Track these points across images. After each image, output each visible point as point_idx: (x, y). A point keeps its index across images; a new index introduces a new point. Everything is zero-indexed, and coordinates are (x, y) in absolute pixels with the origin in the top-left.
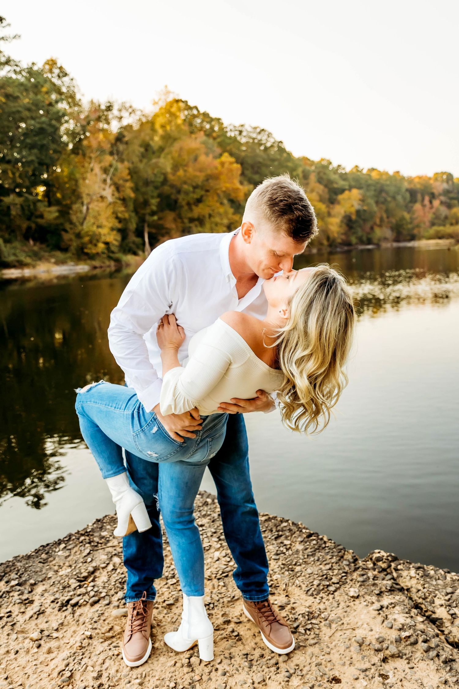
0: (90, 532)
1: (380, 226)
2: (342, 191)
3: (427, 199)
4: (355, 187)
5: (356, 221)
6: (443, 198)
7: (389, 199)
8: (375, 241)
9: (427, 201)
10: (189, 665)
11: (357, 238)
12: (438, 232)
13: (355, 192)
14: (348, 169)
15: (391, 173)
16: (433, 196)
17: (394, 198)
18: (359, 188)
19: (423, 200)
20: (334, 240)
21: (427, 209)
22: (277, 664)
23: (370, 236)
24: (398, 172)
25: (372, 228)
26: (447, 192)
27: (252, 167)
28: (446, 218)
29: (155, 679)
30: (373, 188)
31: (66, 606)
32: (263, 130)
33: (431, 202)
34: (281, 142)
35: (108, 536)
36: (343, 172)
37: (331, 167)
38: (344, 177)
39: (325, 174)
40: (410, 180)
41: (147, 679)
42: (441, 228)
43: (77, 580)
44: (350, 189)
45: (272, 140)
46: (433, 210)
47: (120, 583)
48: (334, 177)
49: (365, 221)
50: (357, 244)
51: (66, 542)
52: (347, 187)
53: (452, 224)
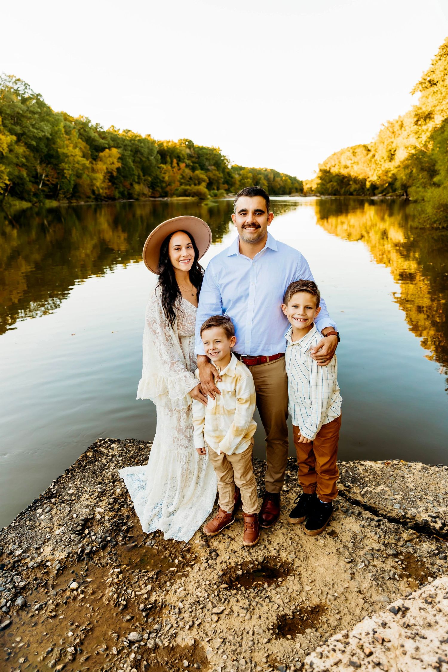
0: (56, 493)
1: (139, 183)
2: (103, 149)
3: (175, 161)
4: (114, 147)
5: (117, 178)
6: (188, 162)
7: (144, 159)
8: (135, 196)
9: (175, 164)
10: (210, 566)
11: (119, 192)
12: (185, 191)
13: (114, 151)
14: (106, 129)
15: (143, 136)
16: (179, 159)
17: (148, 158)
18: (117, 147)
19: (172, 163)
20: (99, 195)
21: (175, 170)
22: (265, 547)
23: (131, 191)
24: (149, 135)
25: (131, 185)
26: (190, 157)
27: (12, 117)
28: (191, 178)
29: (192, 583)
30: (130, 148)
31: (82, 556)
32: (19, 80)
33: (178, 164)
34: (39, 95)
35: (75, 493)
36: (102, 130)
37: (90, 125)
38: (103, 135)
39: (85, 130)
40: (161, 145)
41: (186, 585)
42: (188, 187)
43: (76, 534)
44: (109, 148)
45: (30, 92)
46: (181, 171)
47: (115, 526)
48: (93, 135)
49: (125, 177)
50: (119, 198)
51: (41, 507)
52: (107, 146)
53: (195, 185)
